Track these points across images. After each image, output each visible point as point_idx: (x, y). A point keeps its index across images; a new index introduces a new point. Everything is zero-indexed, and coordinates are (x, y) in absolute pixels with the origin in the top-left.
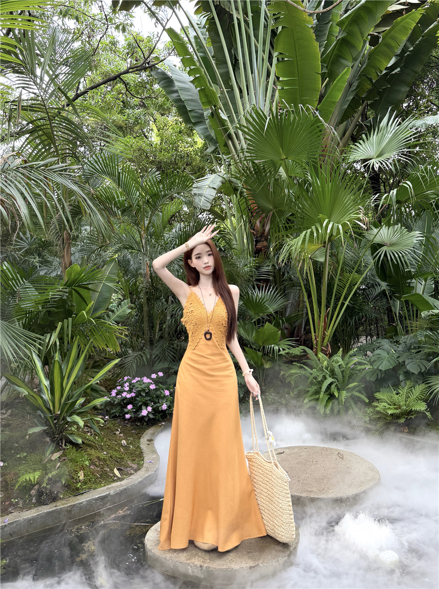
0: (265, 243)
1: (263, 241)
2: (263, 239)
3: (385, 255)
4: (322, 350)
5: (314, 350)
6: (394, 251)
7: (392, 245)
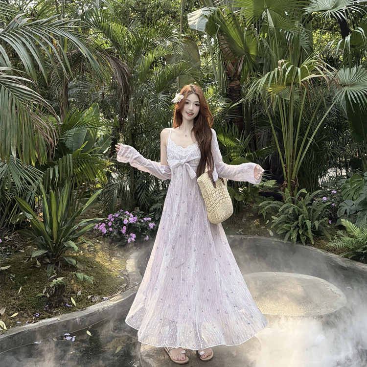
0: (238, 82)
1: (237, 80)
2: (236, 79)
3: (346, 96)
4: (292, 183)
5: (285, 183)
6: (353, 91)
7: (353, 85)
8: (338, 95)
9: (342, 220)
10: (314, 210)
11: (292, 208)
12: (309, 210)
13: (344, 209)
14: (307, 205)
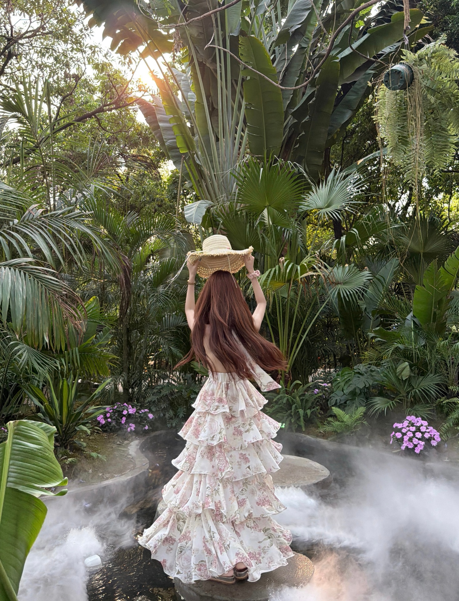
3: (339, 293)
4: (285, 376)
5: (279, 376)
6: (346, 289)
7: (345, 283)
8: (331, 293)
9: (333, 408)
10: (307, 401)
11: (285, 399)
12: (302, 400)
13: (334, 399)
14: (300, 396)
